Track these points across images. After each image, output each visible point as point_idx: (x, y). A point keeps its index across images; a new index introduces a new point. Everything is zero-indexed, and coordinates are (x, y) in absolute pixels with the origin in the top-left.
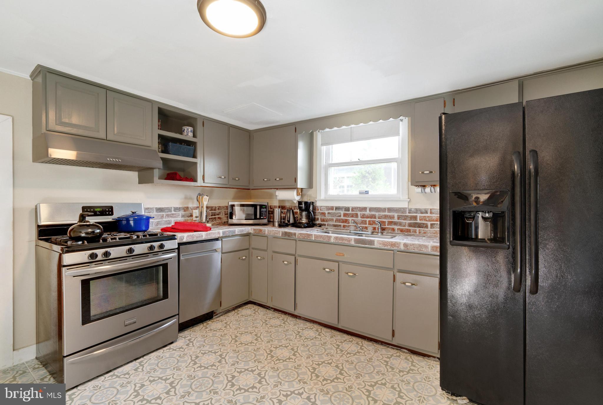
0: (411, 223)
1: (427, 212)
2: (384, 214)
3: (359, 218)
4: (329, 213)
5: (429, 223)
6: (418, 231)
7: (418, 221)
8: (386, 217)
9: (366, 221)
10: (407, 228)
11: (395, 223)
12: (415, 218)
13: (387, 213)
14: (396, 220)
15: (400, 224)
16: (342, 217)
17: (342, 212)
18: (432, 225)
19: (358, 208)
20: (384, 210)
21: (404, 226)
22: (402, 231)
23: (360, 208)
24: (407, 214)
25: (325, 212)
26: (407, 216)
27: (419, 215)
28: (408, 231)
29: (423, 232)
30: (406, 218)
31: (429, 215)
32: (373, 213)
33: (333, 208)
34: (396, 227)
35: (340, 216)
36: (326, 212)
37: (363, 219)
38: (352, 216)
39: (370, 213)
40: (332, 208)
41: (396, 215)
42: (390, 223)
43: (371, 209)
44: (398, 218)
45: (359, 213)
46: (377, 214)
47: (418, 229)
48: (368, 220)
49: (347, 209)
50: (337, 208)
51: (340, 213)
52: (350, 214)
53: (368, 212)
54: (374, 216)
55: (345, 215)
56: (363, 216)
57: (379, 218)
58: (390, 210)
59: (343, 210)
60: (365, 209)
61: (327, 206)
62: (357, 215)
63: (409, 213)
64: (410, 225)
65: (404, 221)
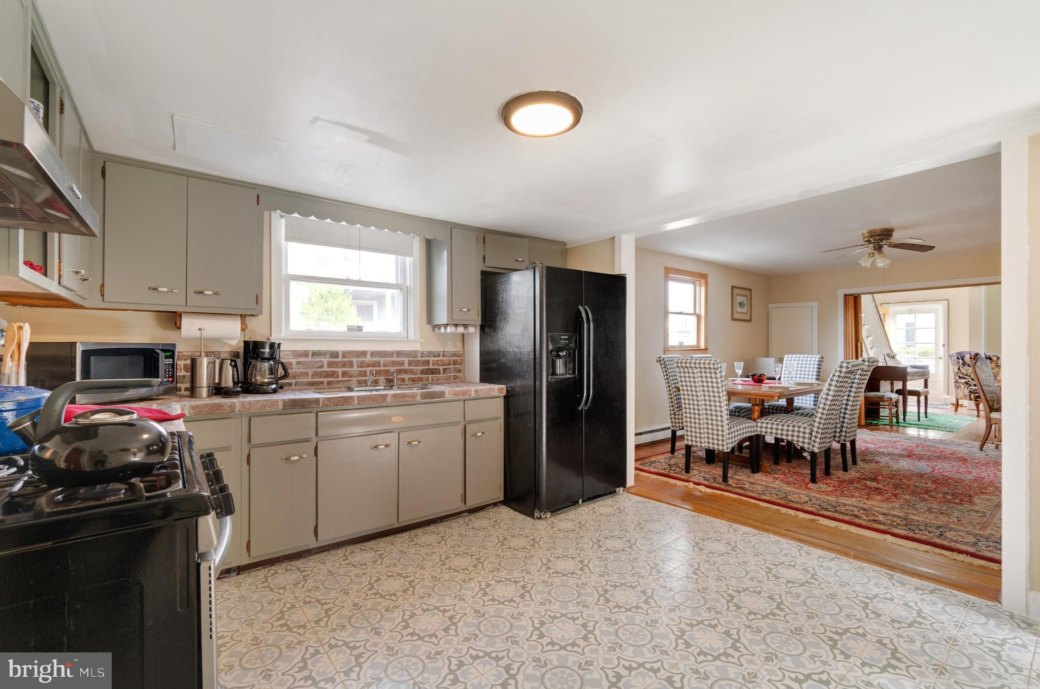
0: (423, 370)
1: (439, 356)
2: (391, 359)
3: (355, 368)
4: (298, 363)
5: (441, 368)
6: (430, 379)
7: (431, 367)
8: (394, 363)
9: (365, 372)
10: (419, 376)
11: (406, 372)
12: (427, 362)
13: (395, 359)
14: (406, 367)
15: (412, 372)
16: (325, 369)
17: (325, 360)
18: (444, 369)
19: (352, 352)
20: (391, 354)
21: (416, 374)
22: (413, 380)
23: (356, 352)
24: (420, 359)
25: (290, 360)
26: (419, 361)
27: (431, 359)
28: (421, 379)
29: (435, 379)
30: (417, 363)
31: (441, 358)
32: (376, 359)
33: (308, 353)
34: (406, 377)
35: (322, 367)
36: (294, 361)
37: (360, 369)
38: (344, 366)
39: (373, 359)
40: (305, 354)
41: (406, 360)
42: (400, 371)
43: (373, 354)
44: (410, 365)
45: (355, 360)
46: (382, 360)
47: (430, 376)
48: (368, 369)
49: (335, 354)
50: (315, 354)
51: (321, 361)
52: (340, 362)
53: (368, 359)
54: (377, 364)
55: (330, 364)
56: (361, 365)
57: (384, 366)
58: (399, 354)
59: (328, 356)
60: (364, 353)
61: (294, 351)
62: (351, 363)
63: (421, 357)
64: (423, 372)
65: (416, 368)
